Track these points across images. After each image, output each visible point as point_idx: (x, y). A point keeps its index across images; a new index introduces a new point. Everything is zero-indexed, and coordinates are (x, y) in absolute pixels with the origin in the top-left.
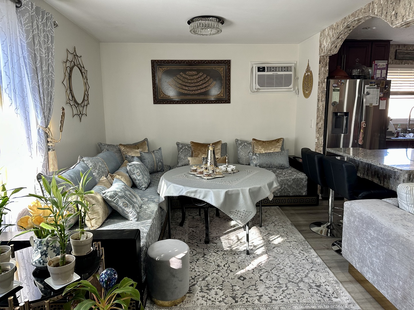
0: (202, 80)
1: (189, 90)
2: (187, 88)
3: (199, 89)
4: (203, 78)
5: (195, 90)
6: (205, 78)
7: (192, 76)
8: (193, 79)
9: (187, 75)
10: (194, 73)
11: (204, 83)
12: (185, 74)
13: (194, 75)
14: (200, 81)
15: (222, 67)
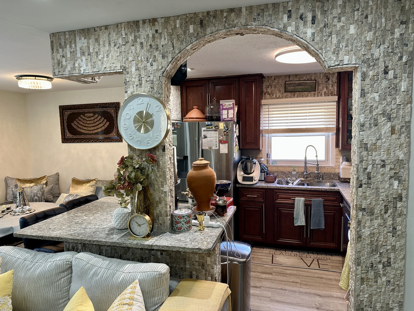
0: (98, 121)
1: (88, 130)
2: (86, 129)
3: (96, 129)
4: (98, 119)
5: (92, 130)
6: (100, 119)
7: (90, 117)
8: (91, 121)
9: (86, 117)
10: (91, 115)
11: (100, 124)
12: (84, 116)
13: (91, 117)
14: (96, 122)
15: (113, 109)
